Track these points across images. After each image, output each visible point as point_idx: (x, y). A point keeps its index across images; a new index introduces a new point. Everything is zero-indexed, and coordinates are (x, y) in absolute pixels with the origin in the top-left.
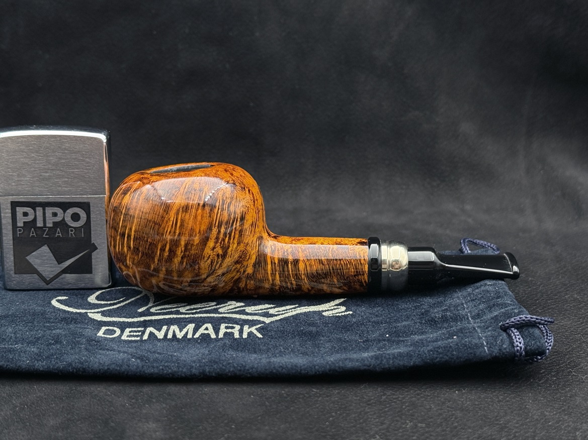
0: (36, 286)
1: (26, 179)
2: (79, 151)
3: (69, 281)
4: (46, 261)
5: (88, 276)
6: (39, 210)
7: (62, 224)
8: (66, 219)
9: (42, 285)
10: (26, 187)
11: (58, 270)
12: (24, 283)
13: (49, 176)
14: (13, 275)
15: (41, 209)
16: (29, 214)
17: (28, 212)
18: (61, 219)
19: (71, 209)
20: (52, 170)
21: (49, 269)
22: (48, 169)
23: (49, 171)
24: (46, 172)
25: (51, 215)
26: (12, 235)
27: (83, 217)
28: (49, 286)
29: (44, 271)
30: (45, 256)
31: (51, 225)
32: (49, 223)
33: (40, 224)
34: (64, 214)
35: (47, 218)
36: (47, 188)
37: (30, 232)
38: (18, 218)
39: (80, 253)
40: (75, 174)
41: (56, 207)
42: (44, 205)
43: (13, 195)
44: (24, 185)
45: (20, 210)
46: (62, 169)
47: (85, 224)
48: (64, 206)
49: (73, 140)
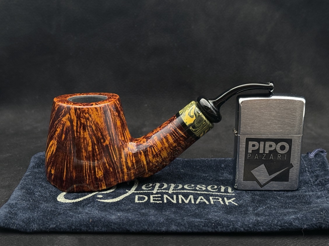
0: (255, 188)
1: (256, 125)
2: (289, 109)
3: (274, 186)
4: (262, 174)
5: (286, 183)
6: (262, 143)
7: (274, 152)
8: (277, 149)
9: (259, 188)
10: (256, 130)
11: (269, 179)
12: (248, 186)
13: (270, 123)
14: (243, 181)
15: (263, 142)
16: (256, 145)
17: (255, 144)
18: (274, 148)
19: (280, 143)
20: (272, 119)
21: (264, 178)
22: (270, 119)
23: (270, 120)
24: (269, 121)
25: (268, 146)
26: (244, 158)
27: (287, 148)
28: (263, 189)
29: (260, 179)
30: (262, 170)
31: (268, 152)
32: (266, 151)
33: (261, 151)
34: (276, 146)
35: (266, 148)
36: (268, 130)
37: (255, 156)
38: (249, 148)
39: (283, 169)
40: (286, 122)
41: (272, 142)
42: (265, 140)
43: (248, 134)
44: (255, 128)
45: (251, 143)
46: (278, 119)
47: (287, 152)
48: (277, 141)
49: (286, 102)
